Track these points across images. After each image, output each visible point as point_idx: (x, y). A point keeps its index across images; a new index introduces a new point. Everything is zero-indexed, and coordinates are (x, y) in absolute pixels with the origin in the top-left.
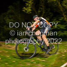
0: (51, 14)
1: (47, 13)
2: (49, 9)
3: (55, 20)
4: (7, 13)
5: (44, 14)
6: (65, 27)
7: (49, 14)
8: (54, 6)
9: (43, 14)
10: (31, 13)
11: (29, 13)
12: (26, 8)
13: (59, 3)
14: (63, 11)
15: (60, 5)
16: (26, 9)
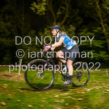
0: (79, 20)
1: (72, 16)
2: (78, 11)
3: (85, 30)
4: (3, 11)
5: (67, 18)
6: (102, 45)
7: (75, 20)
8: (87, 6)
9: (65, 18)
10: (44, 13)
11: (41, 14)
12: (37, 4)
13: (97, 3)
15: (98, 7)
16: (36, 6)
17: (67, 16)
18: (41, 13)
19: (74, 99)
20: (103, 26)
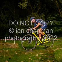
1: (42, 8)
2: (45, 5)
4: (2, 9)
6: (60, 24)
7: (44, 10)
8: (50, 2)
12: (22, 3)
14: (59, 8)
17: (39, 8)
18: (25, 8)
19: (47, 56)
20: (60, 13)
